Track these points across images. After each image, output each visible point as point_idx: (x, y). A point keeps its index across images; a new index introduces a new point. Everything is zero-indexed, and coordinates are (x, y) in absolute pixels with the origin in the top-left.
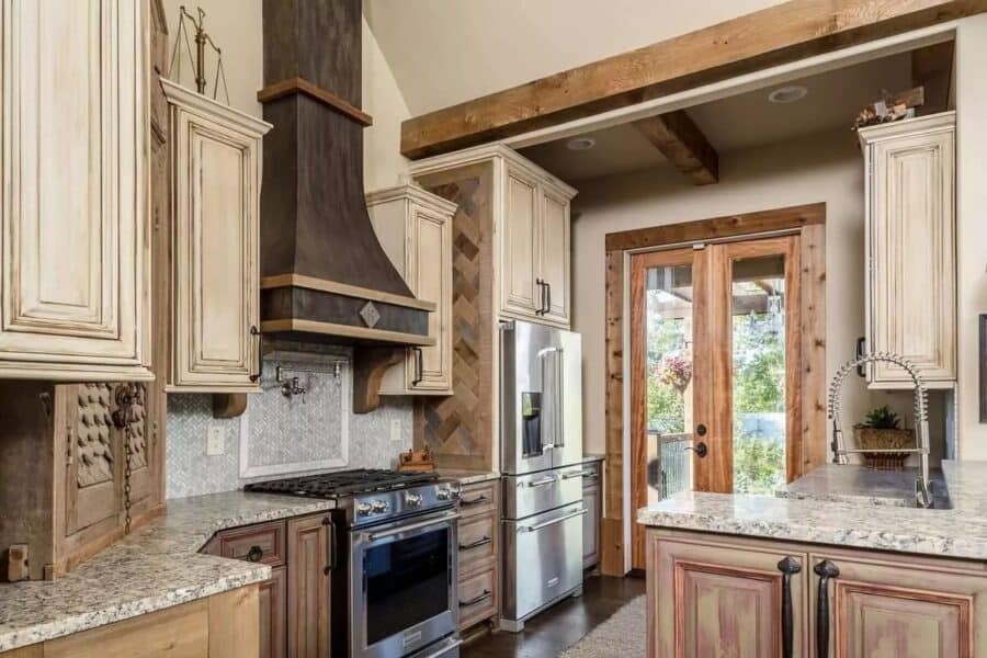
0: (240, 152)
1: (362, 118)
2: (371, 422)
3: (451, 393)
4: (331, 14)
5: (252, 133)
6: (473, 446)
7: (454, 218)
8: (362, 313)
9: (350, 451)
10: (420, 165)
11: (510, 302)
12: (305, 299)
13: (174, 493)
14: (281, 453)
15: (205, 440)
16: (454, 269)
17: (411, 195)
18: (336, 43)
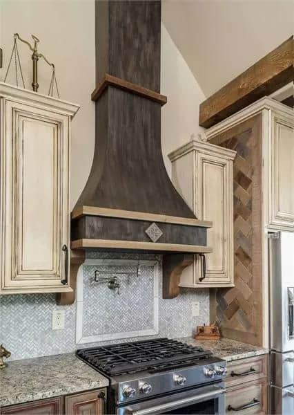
0: (55, 126)
1: (160, 99)
2: (176, 304)
3: (233, 285)
4: (136, 31)
5: (66, 113)
6: (249, 326)
7: (234, 161)
8: (146, 231)
9: (160, 324)
10: (213, 130)
11: (277, 217)
12: (97, 224)
13: (29, 355)
14: (107, 327)
15: (50, 320)
16: (234, 197)
17: (197, 147)
18: (140, 50)
